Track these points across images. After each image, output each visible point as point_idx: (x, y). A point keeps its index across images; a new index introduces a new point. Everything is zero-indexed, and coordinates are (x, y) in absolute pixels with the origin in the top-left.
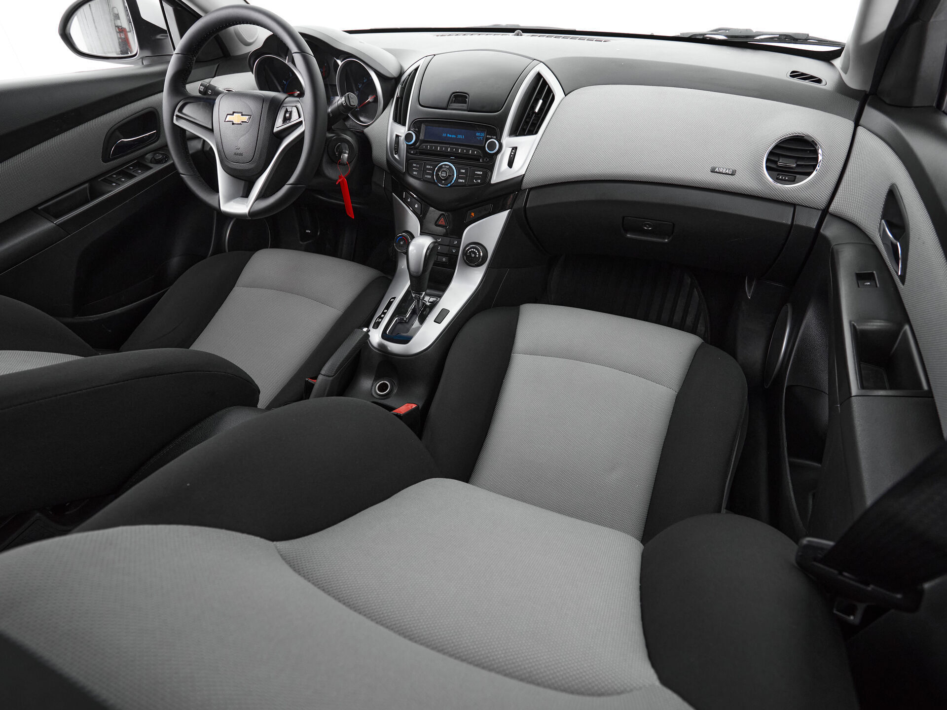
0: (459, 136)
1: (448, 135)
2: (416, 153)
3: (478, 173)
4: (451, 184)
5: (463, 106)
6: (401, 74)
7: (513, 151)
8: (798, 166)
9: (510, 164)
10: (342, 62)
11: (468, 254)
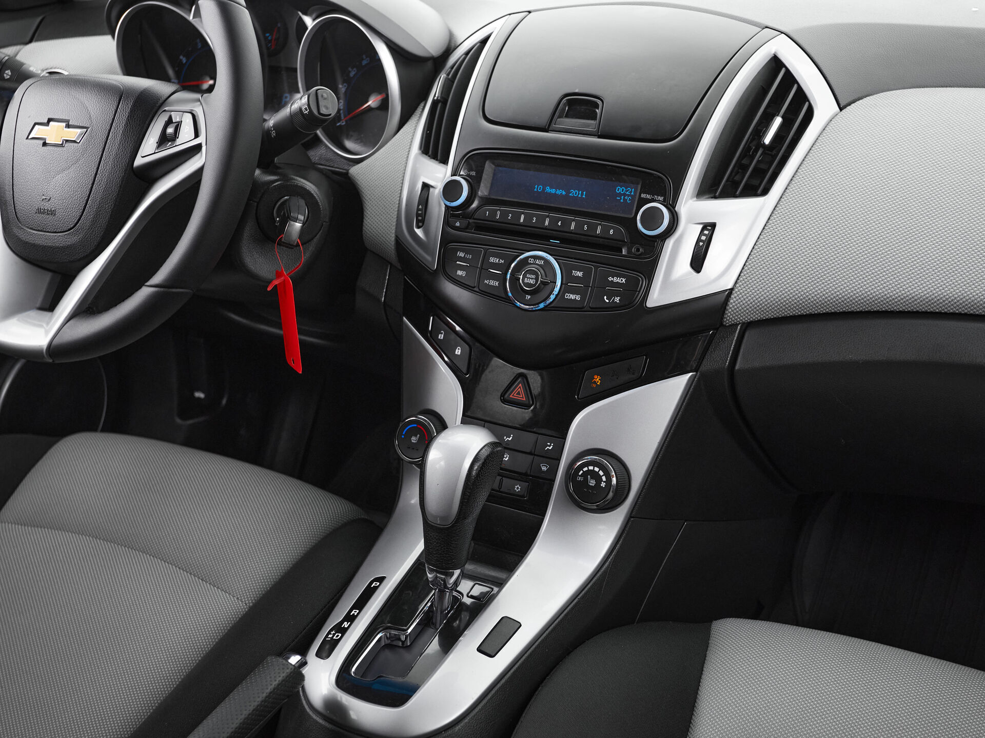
0: (574, 193)
1: (548, 189)
2: (467, 228)
3: (615, 280)
4: (548, 302)
5: (588, 126)
6: (448, 51)
7: (706, 232)
9: (697, 262)
10: (314, 20)
11: (580, 479)
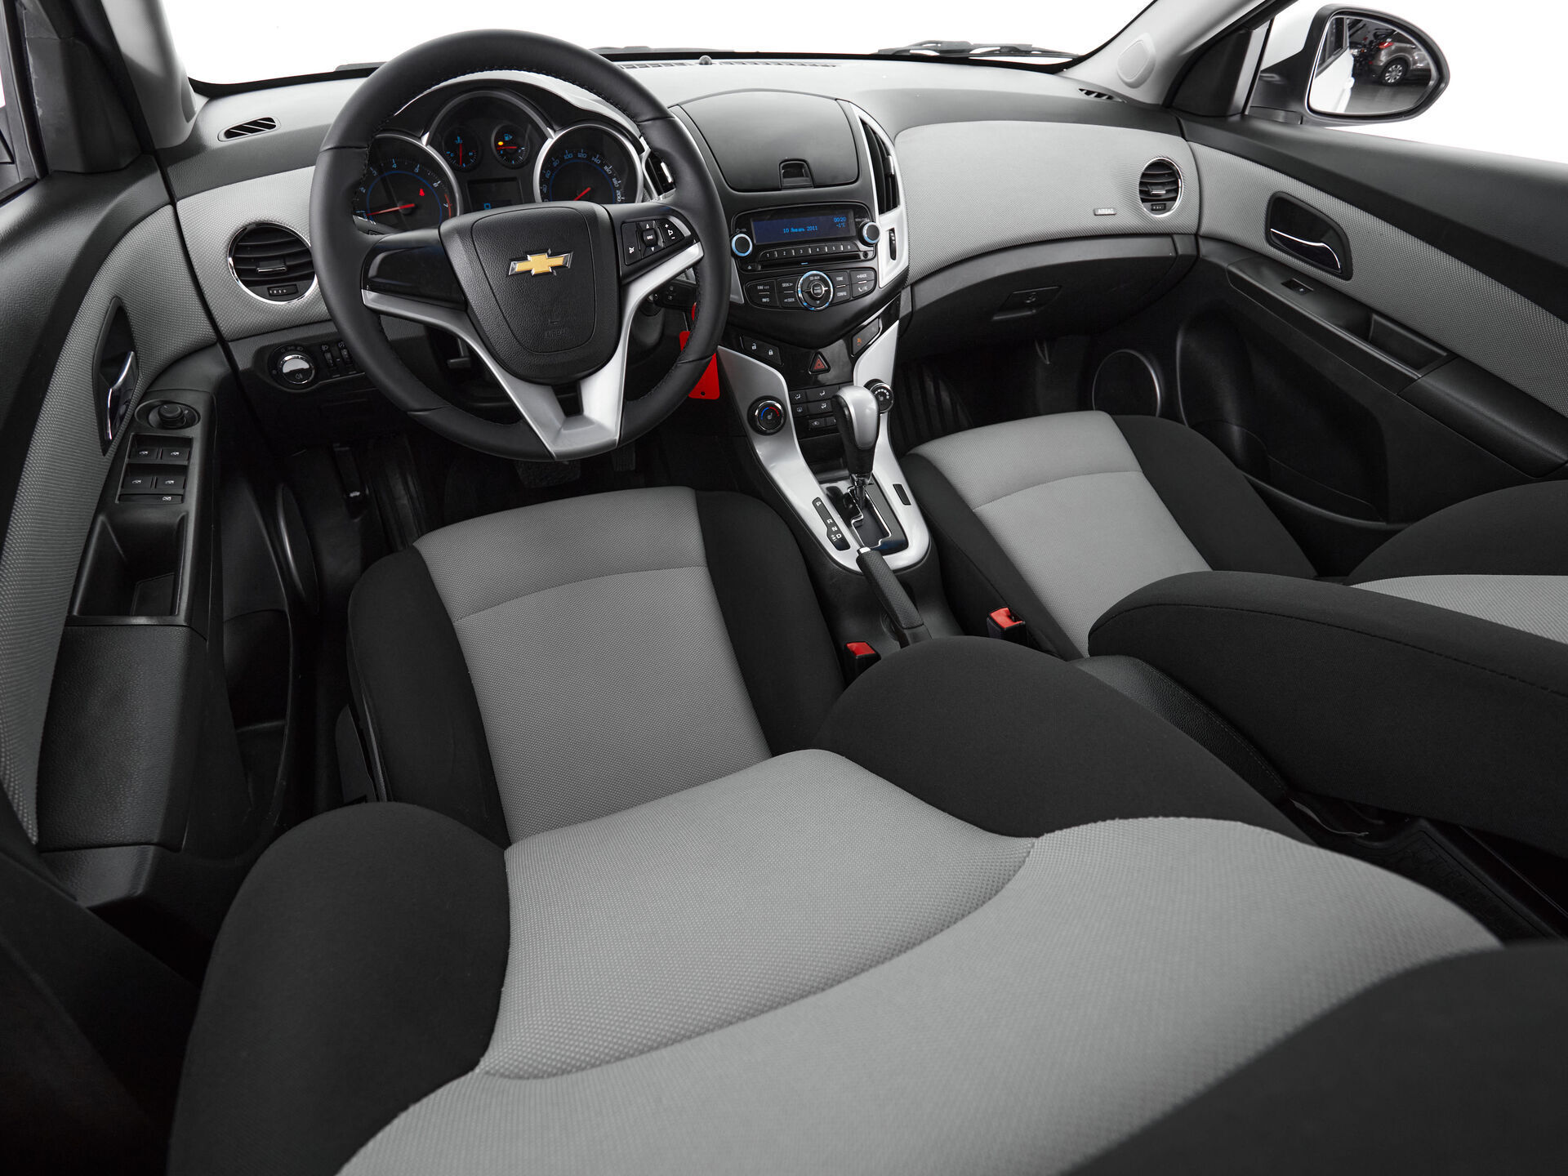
0: (810, 228)
1: (793, 230)
2: (757, 268)
3: (861, 276)
5: (802, 181)
7: (890, 234)
8: (1168, 191)
9: (892, 254)
